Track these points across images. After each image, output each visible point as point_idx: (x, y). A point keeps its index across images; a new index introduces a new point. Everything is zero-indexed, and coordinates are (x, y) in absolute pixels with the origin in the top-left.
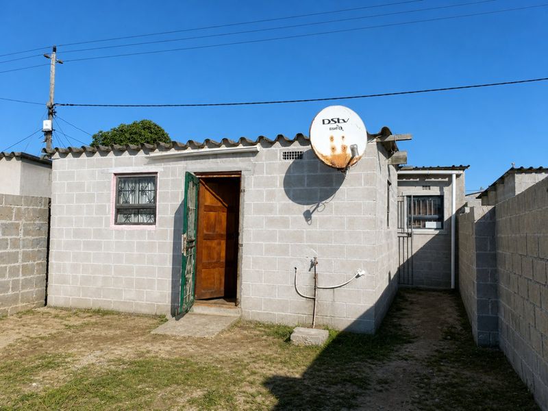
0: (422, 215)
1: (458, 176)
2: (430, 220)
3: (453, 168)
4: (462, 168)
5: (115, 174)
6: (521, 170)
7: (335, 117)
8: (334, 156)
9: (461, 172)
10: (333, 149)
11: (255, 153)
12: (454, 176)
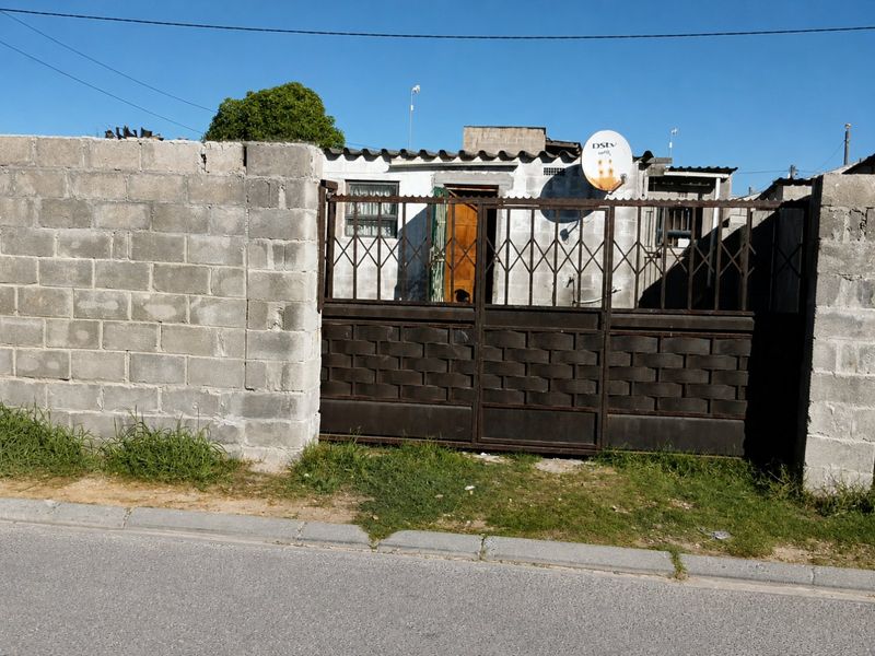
0: (675, 230)
1: (723, 180)
2: (684, 236)
3: (718, 170)
4: (728, 171)
5: (346, 181)
6: (791, 182)
7: (604, 142)
8: (602, 179)
9: (726, 176)
10: (601, 172)
11: (513, 168)
12: (718, 181)
